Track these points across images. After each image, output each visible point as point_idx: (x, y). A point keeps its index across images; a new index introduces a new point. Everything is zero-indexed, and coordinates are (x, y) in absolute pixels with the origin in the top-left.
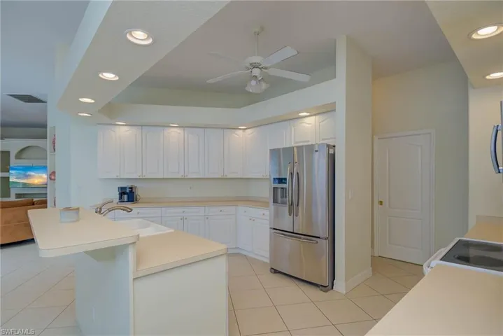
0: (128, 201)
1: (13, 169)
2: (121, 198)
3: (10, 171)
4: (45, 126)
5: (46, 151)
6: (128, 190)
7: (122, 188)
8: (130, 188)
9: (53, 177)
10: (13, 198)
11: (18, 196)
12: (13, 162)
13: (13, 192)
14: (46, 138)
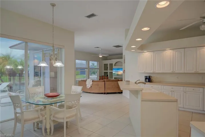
0: (148, 82)
1: (114, 69)
2: (145, 80)
3: (113, 70)
4: (122, 54)
5: (122, 63)
6: (148, 77)
7: (146, 76)
8: (149, 76)
9: (124, 72)
10: (113, 79)
11: (115, 78)
12: (114, 67)
13: (114, 77)
14: (122, 58)
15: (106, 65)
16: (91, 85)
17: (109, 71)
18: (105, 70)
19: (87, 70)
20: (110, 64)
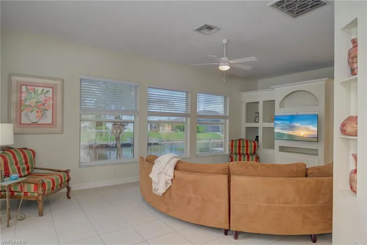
9: (349, 129)
11: (282, 149)
12: (278, 112)
15: (252, 107)
16: (167, 183)
17: (261, 125)
18: (247, 121)
19: (189, 119)
20: (264, 102)
